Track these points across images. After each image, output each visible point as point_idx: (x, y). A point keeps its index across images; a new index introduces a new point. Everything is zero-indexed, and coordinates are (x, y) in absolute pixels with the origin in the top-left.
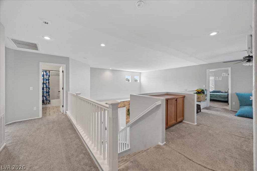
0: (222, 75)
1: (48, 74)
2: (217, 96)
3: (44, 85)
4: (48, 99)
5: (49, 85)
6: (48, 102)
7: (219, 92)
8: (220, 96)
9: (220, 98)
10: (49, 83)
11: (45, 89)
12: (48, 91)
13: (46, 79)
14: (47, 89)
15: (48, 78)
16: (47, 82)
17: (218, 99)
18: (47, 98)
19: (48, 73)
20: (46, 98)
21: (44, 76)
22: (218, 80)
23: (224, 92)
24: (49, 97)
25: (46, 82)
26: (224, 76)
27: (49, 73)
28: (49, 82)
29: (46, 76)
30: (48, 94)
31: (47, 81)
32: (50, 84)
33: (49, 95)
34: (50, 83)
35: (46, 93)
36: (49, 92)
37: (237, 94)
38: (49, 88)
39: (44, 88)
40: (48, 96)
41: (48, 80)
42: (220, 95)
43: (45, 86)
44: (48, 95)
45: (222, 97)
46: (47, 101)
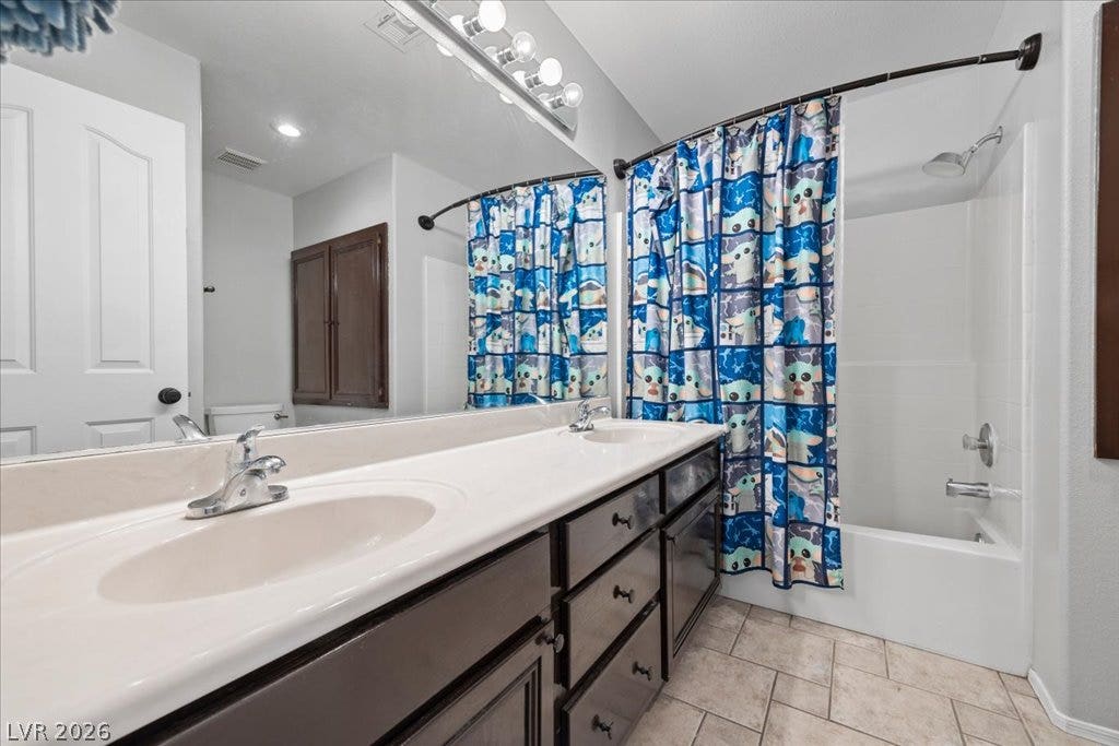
1: (816, 152)
3: (770, 309)
4: (814, 510)
5: (823, 315)
6: (817, 552)
10: (820, 277)
11: (774, 359)
12: (807, 398)
13: (788, 233)
14: (802, 367)
15: (818, 213)
16: (803, 275)
18: (801, 503)
19: (818, 139)
20: (784, 493)
21: (760, 189)
24: (830, 490)
25: (788, 274)
27: (828, 129)
28: (823, 260)
29: (791, 182)
30: (815, 440)
31: (803, 260)
32: (837, 295)
33: (822, 456)
34: (839, 276)
35: (791, 424)
36: (823, 411)
38: (825, 357)
39: (761, 360)
40: (807, 474)
41: (818, 233)
43: (774, 329)
44: (817, 451)
46: (799, 543)
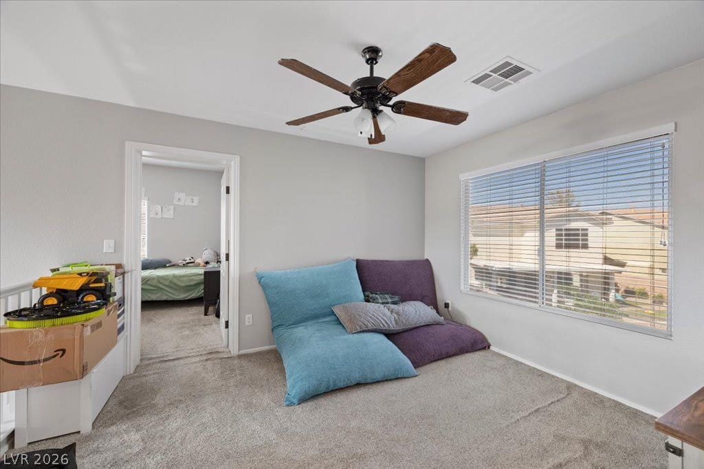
0: (175, 202)
2: (161, 286)
7: (162, 265)
8: (172, 283)
9: (175, 289)
17: (164, 298)
22: (159, 216)
23: (180, 262)
26: (182, 203)
37: (260, 278)
42: (176, 281)
45: (181, 287)
